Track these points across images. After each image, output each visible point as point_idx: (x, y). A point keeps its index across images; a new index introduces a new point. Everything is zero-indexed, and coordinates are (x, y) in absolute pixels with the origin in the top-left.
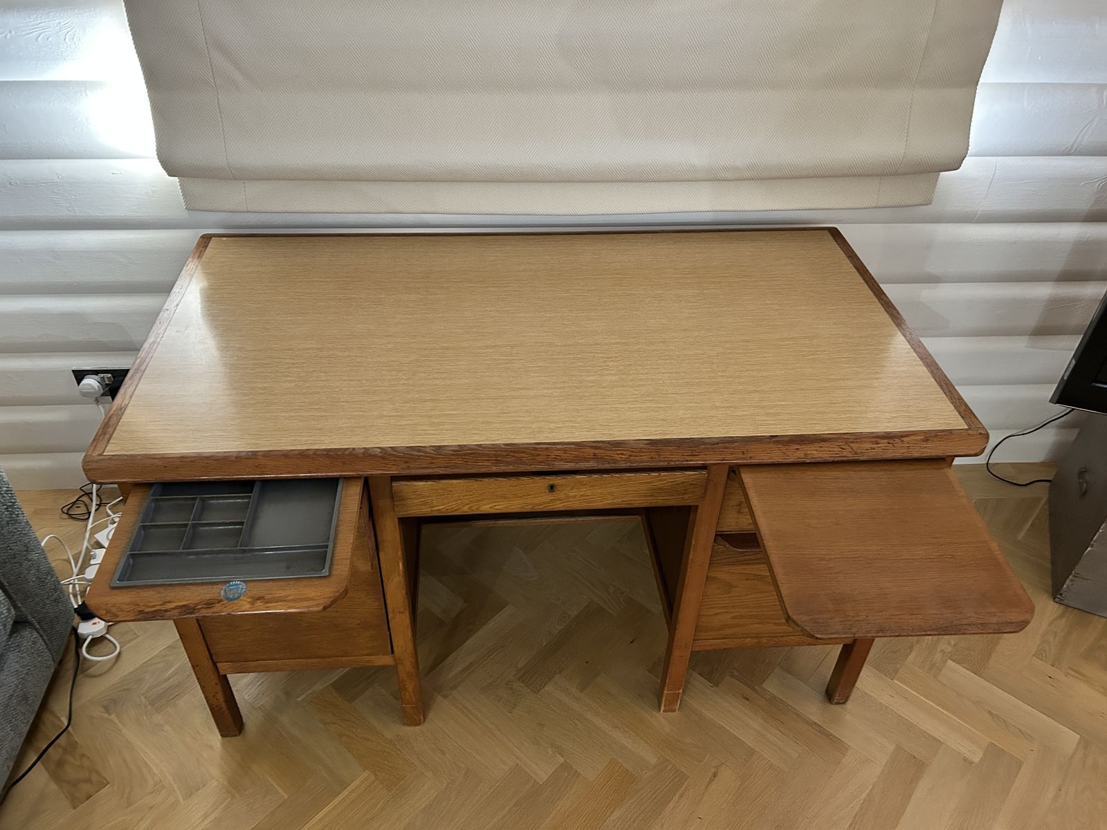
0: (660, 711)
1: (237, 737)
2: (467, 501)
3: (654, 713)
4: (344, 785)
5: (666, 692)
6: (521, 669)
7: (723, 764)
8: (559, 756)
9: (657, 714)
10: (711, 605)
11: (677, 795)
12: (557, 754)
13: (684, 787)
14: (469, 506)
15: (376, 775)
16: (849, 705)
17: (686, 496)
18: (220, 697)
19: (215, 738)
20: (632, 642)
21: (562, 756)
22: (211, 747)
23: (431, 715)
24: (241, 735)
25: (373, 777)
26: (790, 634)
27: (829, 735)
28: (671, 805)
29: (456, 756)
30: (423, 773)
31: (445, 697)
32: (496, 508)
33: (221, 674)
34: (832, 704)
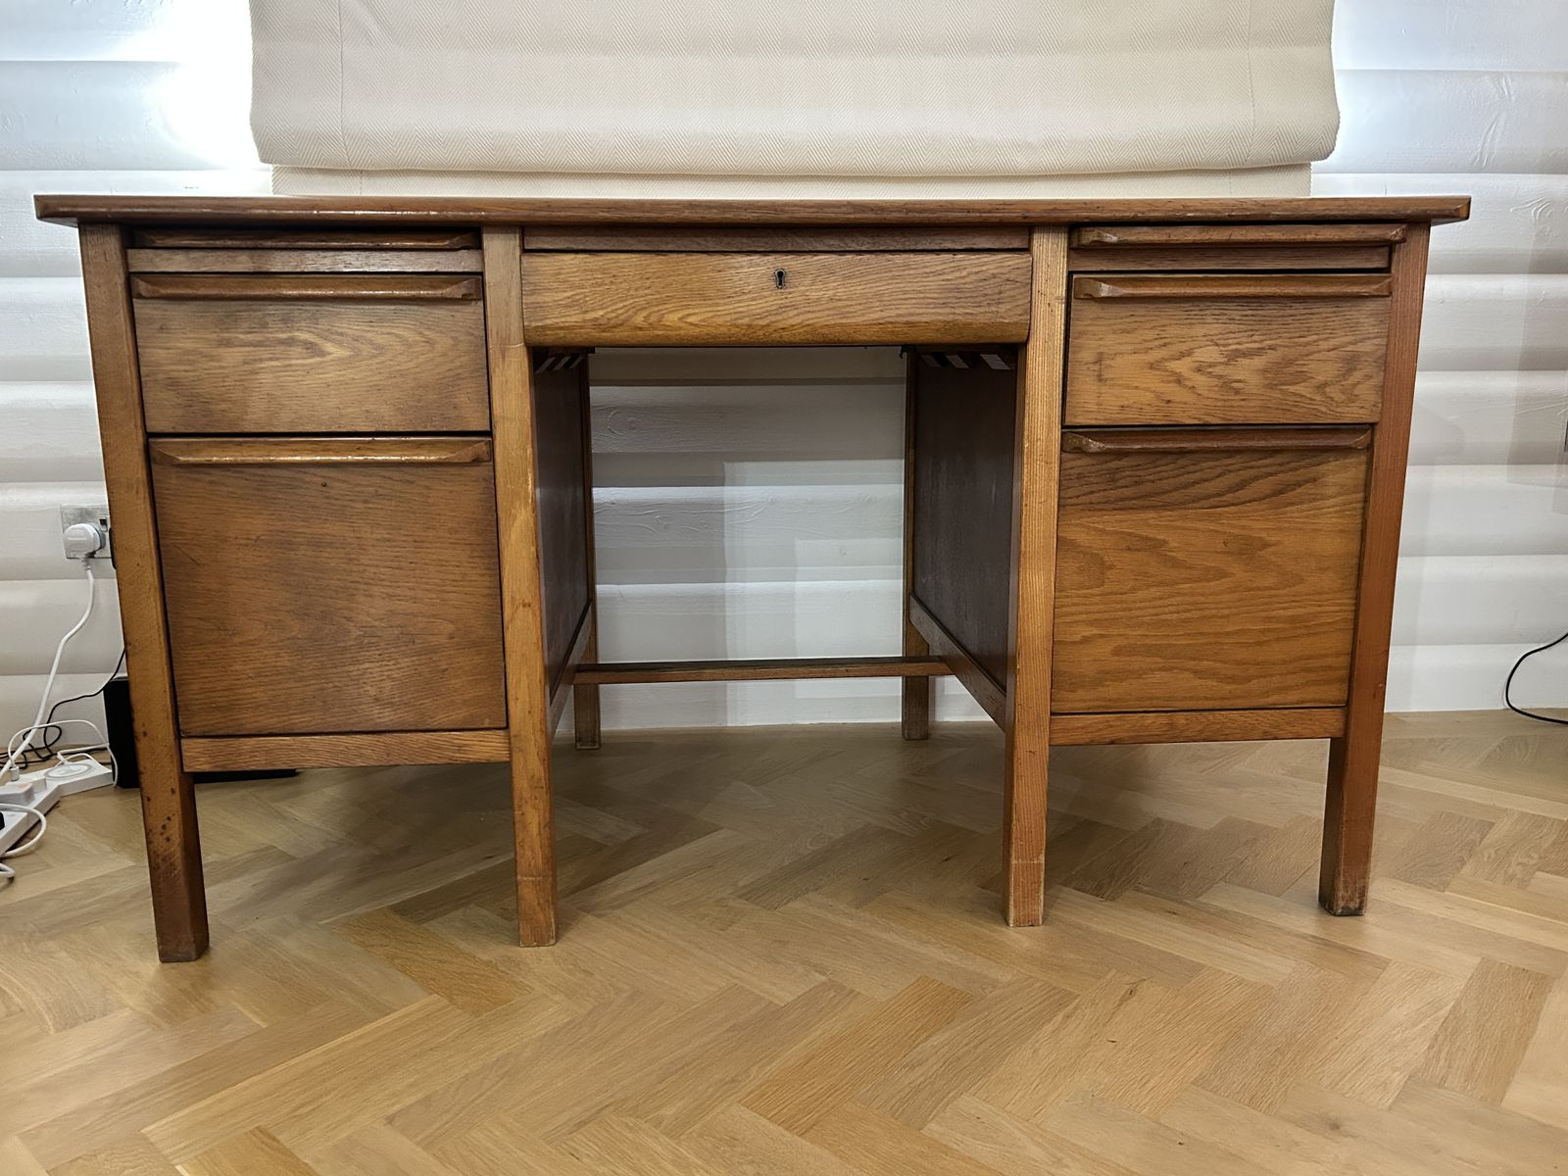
0: (1008, 925)
1: (192, 963)
2: (642, 301)
3: (999, 928)
4: (384, 1011)
5: (1014, 862)
6: (744, 887)
7: (1144, 980)
8: (817, 975)
9: (1004, 929)
10: (1073, 614)
11: (1060, 1016)
12: (813, 972)
13: (1071, 1007)
14: (645, 313)
15: (451, 1001)
16: (1369, 916)
17: (1003, 308)
18: (175, 829)
19: (150, 966)
20: (946, 860)
21: (824, 974)
22: (137, 974)
23: (571, 935)
24: (200, 961)
25: (445, 1002)
26: (1227, 704)
27: (1344, 949)
28: (1049, 1027)
29: (613, 977)
30: (546, 996)
31: (599, 916)
32: (691, 319)
33: (186, 770)
34: (1335, 915)
